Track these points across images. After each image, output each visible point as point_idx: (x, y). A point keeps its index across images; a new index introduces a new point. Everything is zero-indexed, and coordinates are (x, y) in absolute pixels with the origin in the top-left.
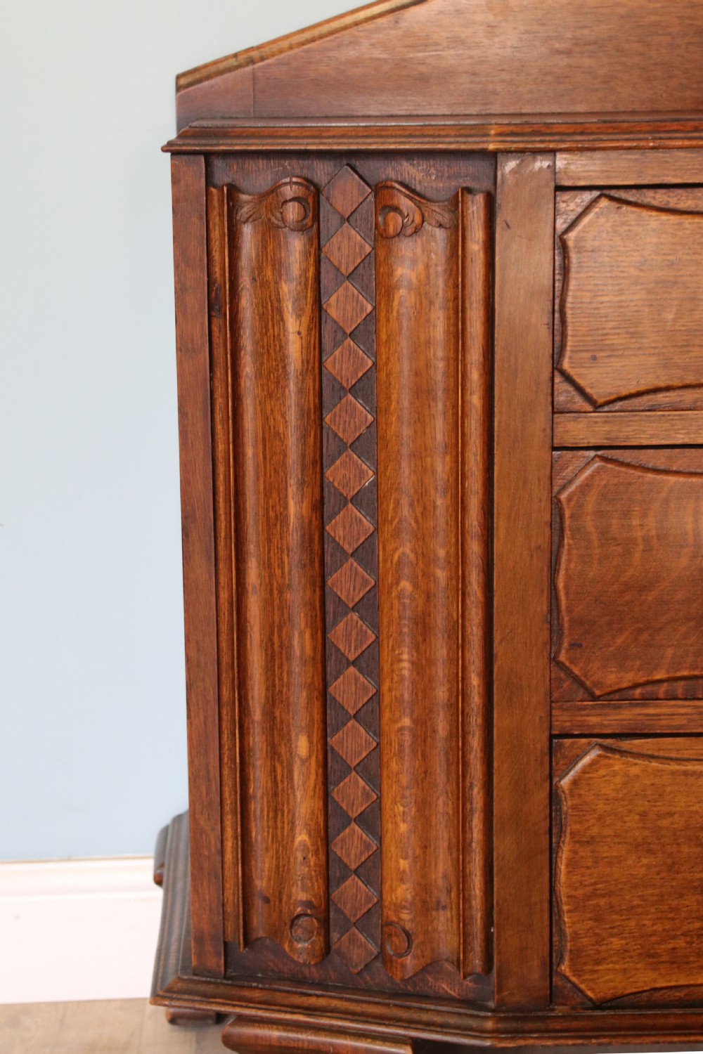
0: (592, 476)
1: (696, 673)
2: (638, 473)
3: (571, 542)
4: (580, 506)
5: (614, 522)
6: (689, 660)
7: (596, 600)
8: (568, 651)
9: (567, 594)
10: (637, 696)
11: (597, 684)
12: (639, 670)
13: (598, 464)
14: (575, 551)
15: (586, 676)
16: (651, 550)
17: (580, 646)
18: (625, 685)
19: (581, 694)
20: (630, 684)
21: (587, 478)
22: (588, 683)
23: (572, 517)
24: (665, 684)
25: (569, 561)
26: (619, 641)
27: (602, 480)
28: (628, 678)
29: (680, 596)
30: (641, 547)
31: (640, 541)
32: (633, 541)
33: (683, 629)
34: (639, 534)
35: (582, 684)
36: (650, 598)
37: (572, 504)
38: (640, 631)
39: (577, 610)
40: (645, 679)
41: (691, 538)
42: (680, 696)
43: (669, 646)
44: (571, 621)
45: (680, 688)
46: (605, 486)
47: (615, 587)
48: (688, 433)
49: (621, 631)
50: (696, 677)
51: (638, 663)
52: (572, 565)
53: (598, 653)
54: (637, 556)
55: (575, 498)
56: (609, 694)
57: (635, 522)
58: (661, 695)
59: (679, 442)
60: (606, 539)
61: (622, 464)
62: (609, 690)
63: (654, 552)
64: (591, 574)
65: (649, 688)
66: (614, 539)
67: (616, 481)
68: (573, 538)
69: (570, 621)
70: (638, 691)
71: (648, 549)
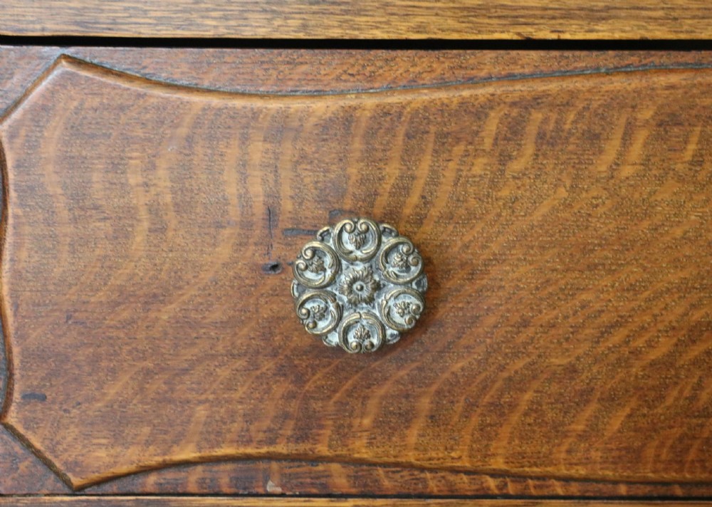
0: (52, 92)
1: (250, 450)
2: (136, 87)
3: (20, 212)
4: (32, 145)
5: (96, 177)
6: (236, 427)
7: (69, 318)
8: (20, 406)
9: (16, 306)
10: (149, 489)
11: (75, 466)
12: (148, 443)
13: (65, 67)
14: (27, 229)
15: (53, 451)
16: (163, 230)
17: (43, 398)
18: (124, 469)
19: (51, 482)
20: (133, 468)
21: (43, 96)
22: (58, 464)
23: (18, 166)
24: (200, 468)
25: (17, 246)
26: (112, 391)
27: (72, 99)
28: (130, 457)
29: (217, 315)
30: (146, 225)
31: (143, 214)
32: (131, 212)
33: (224, 373)
34: (140, 200)
35: (49, 465)
36: (165, 317)
37: (19, 141)
38: (148, 373)
39: (34, 335)
40: (160, 459)
41: (234, 213)
42: (226, 490)
43: (200, 402)
44: (27, 355)
45: (224, 476)
46: (77, 111)
47: (101, 296)
48: (226, 18)
49: (113, 372)
50: (248, 458)
51: (146, 430)
52: (24, 255)
53: (75, 412)
54: (139, 239)
55: (23, 132)
56: (99, 483)
57: (134, 179)
58: (192, 487)
59: (209, 34)
60: (82, 208)
61: (108, 72)
62: (95, 476)
63: (170, 234)
64: (57, 271)
65: (170, 475)
66: (96, 208)
67: (96, 102)
68: (22, 205)
69: (22, 353)
70: (152, 480)
71: (159, 229)
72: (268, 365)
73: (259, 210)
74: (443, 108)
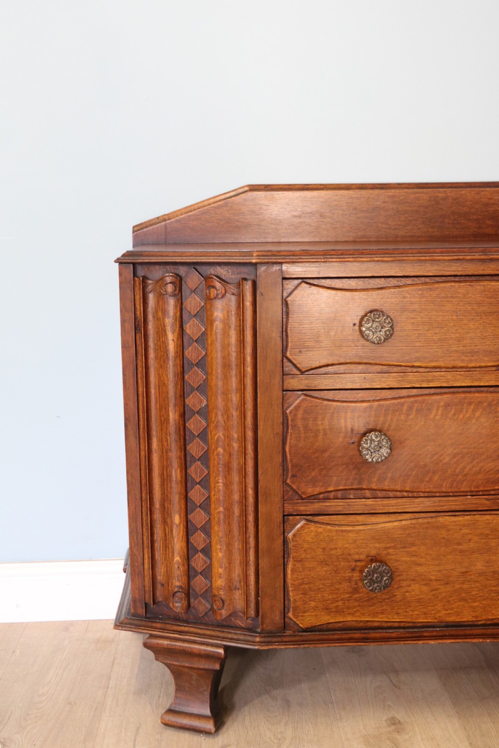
0: (300, 403)
1: (346, 488)
2: (320, 401)
3: (292, 431)
4: (295, 415)
5: (310, 422)
6: (343, 482)
7: (303, 456)
8: (290, 478)
9: (290, 454)
10: (321, 498)
11: (304, 493)
12: (322, 487)
13: (303, 397)
14: (293, 435)
15: (298, 489)
16: (326, 435)
17: (296, 476)
18: (316, 493)
19: (297, 497)
20: (318, 493)
21: (298, 404)
22: (300, 492)
23: (292, 420)
24: (333, 492)
25: (291, 439)
26: (313, 474)
27: (305, 404)
28: (317, 490)
29: (339, 454)
30: (322, 433)
31: (321, 431)
32: (318, 431)
33: (340, 469)
34: (321, 427)
35: (297, 493)
36: (326, 456)
37: (292, 414)
38: (322, 470)
39: (295, 461)
40: (324, 490)
41: (343, 430)
42: (340, 498)
43: (335, 476)
44: (292, 466)
45: (339, 494)
46: (306, 407)
47: (311, 451)
48: (342, 384)
49: (314, 469)
50: (346, 489)
51: (321, 483)
52: (292, 441)
53: (304, 479)
54: (320, 437)
55: (293, 412)
56: (309, 497)
57: (319, 422)
58: (332, 497)
59: (338, 388)
60: (307, 430)
61: (313, 397)
62: (309, 495)
63: (328, 435)
64: (300, 445)
65: (326, 494)
66: (310, 430)
67: (311, 405)
68: (292, 430)
69: (291, 465)
70: (321, 496)
71: (325, 434)
72: (351, 467)
73: (349, 429)
74: (393, 404)
